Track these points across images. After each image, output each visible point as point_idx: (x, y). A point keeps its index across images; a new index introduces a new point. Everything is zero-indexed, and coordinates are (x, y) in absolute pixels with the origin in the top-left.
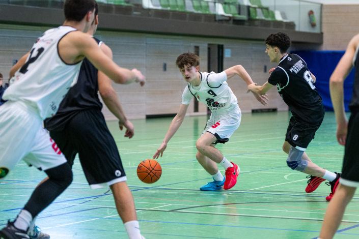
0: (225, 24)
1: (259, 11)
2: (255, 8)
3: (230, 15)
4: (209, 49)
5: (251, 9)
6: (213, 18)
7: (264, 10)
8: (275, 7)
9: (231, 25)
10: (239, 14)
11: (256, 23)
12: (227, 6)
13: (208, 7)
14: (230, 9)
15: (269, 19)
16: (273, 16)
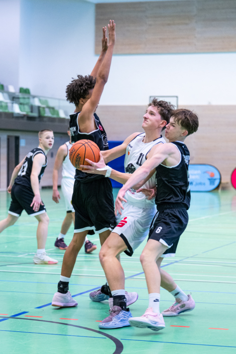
0: (21, 120)
1: (47, 110)
2: (44, 108)
3: (24, 113)
4: (8, 139)
5: (41, 109)
6: (11, 115)
7: (51, 110)
8: (60, 107)
9: (25, 121)
10: (32, 112)
11: (45, 119)
12: (22, 106)
13: (7, 107)
14: (24, 108)
15: (55, 116)
16: (58, 114)
